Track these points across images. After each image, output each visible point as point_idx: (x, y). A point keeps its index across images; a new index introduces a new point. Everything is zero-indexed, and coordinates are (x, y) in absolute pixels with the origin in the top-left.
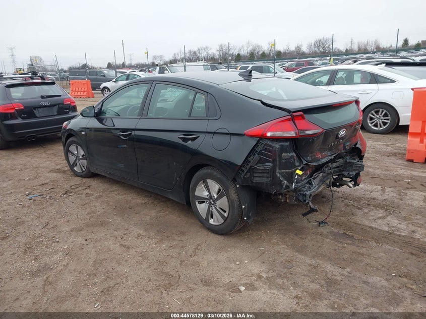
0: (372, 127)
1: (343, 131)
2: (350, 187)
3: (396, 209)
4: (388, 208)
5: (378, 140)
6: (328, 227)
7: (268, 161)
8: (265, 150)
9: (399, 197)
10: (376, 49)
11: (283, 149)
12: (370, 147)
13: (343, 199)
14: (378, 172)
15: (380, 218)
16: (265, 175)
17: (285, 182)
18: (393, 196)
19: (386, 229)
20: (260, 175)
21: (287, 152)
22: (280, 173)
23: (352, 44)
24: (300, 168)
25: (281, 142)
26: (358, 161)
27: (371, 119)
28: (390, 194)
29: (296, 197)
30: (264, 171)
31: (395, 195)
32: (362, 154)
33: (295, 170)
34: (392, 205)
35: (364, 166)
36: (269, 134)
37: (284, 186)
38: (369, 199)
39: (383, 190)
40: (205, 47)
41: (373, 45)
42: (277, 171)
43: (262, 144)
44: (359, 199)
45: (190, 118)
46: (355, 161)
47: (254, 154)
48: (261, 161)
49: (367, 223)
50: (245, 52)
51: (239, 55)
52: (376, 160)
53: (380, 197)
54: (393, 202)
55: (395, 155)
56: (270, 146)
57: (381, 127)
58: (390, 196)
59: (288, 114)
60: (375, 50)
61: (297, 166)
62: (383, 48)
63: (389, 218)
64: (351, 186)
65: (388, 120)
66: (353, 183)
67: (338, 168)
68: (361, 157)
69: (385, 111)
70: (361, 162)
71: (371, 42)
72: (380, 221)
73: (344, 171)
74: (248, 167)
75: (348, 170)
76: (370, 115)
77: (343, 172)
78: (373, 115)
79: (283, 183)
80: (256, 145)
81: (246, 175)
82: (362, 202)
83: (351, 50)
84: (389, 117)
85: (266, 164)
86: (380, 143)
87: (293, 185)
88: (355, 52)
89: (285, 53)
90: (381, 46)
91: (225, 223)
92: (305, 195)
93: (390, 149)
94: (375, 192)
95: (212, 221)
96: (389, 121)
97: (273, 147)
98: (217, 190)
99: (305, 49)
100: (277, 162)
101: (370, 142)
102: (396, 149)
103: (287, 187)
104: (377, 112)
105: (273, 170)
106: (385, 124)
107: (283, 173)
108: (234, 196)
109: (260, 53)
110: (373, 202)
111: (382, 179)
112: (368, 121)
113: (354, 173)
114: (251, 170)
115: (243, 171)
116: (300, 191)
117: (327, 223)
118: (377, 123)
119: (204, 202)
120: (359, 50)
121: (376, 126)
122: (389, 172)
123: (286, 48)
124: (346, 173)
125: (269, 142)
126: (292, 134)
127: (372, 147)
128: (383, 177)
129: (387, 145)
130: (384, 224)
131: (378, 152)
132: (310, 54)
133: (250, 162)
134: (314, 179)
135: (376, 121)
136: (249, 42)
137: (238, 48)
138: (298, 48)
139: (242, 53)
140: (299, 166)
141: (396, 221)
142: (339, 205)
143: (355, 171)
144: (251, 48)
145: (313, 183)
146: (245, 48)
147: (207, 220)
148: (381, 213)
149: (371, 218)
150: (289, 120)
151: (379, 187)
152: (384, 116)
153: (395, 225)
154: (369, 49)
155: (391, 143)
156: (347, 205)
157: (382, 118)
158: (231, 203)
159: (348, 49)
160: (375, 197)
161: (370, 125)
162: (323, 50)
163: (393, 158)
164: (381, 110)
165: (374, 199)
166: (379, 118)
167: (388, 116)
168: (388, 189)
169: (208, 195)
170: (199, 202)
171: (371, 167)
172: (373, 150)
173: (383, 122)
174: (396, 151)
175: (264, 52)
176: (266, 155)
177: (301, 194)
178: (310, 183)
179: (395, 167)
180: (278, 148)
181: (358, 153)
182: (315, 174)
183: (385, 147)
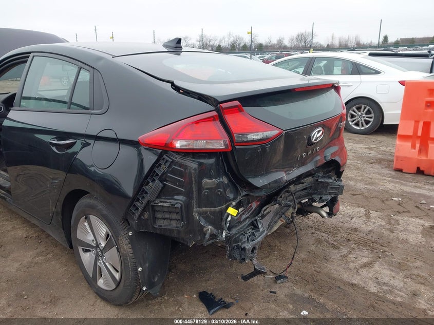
0: (353, 126)
1: (319, 132)
2: (323, 217)
3: (387, 249)
4: (376, 246)
5: (359, 142)
6: (287, 284)
7: (179, 193)
8: (174, 172)
9: (388, 226)
10: (357, 44)
11: (203, 172)
12: (351, 150)
13: (313, 231)
14: (360, 186)
15: (364, 266)
16: (174, 216)
17: (210, 228)
18: (381, 226)
19: (374, 289)
20: (167, 216)
21: (210, 177)
22: (200, 214)
23: (333, 39)
24: (234, 203)
25: (200, 157)
26: (335, 180)
27: (352, 116)
28: (376, 222)
29: (230, 251)
30: (171, 210)
31: (383, 224)
32: (341, 170)
33: (227, 208)
34: (380, 241)
35: (343, 187)
36: (178, 144)
37: (207, 236)
38: (349, 231)
39: (368, 215)
40: (185, 37)
41: (354, 41)
42: (195, 209)
43: (167, 161)
44: (335, 231)
45: (69, 111)
46: (330, 181)
47: (154, 180)
48: (164, 192)
49: (346, 276)
50: (225, 44)
51: (219, 46)
52: (358, 168)
53: (364, 226)
54: (381, 236)
55: (379, 161)
56: (181, 166)
57: (363, 126)
58: (377, 224)
59: (212, 108)
60: (356, 46)
61: (230, 201)
62: (364, 44)
63: (377, 266)
64: (325, 215)
65: (371, 118)
66: (327, 209)
67: (305, 191)
68: (339, 174)
69: (368, 108)
70: (339, 180)
71: (351, 38)
72: (364, 272)
73: (314, 194)
74: (144, 202)
75: (320, 194)
76: (351, 112)
77: (314, 196)
78: (354, 112)
79: (205, 229)
80: (156, 164)
81: (142, 214)
82: (339, 236)
83: (332, 45)
84: (372, 115)
85: (176, 197)
86: (362, 146)
87: (224, 234)
88: (335, 47)
89: (267, 47)
90: (362, 42)
91: (117, 290)
92: (244, 249)
93: (373, 153)
94: (357, 217)
95: (101, 283)
96: (372, 120)
97: (186, 167)
98: (103, 235)
99: (287, 43)
100: (194, 193)
101: (351, 144)
102: (380, 154)
103: (213, 236)
104: (359, 109)
105: (188, 207)
106: (367, 122)
107: (206, 212)
108: (127, 248)
109: (241, 45)
110: (354, 236)
111: (365, 196)
112: (349, 119)
113: (329, 197)
114: (150, 207)
115: (137, 209)
116: (237, 241)
117: (286, 277)
118: (358, 122)
119: (90, 251)
120: (340, 45)
121: (357, 124)
122: (373, 187)
123: (268, 41)
124: (317, 197)
125: (178, 159)
126: (219, 144)
127: (353, 151)
128: (366, 194)
129: (370, 149)
130: (371, 279)
131: (360, 157)
132: (291, 48)
133: (146, 193)
134: (263, 217)
135: (357, 119)
136: (230, 33)
137: (219, 39)
138: (280, 41)
139: (223, 44)
140: (234, 199)
141: (387, 272)
142: (308, 240)
143: (330, 194)
144: (232, 39)
145: (260, 226)
146: (226, 39)
147: (95, 279)
148: (364, 256)
149: (352, 265)
150: (214, 120)
151: (362, 210)
152: (366, 114)
153: (386, 280)
154: (350, 45)
155: (374, 146)
156: (319, 241)
157: (364, 115)
158: (123, 259)
159: (329, 44)
160: (357, 226)
161: (350, 123)
162: (304, 44)
163: (377, 166)
164: (363, 106)
165: (356, 230)
166: (361, 116)
167: (370, 113)
168: (374, 214)
169: (93, 241)
170: (83, 249)
171: (351, 179)
172: (353, 154)
173: (365, 121)
174: (380, 156)
175: (245, 44)
176: (174, 181)
177: (238, 247)
178: (255, 226)
179: (381, 179)
180: (195, 169)
181: (335, 168)
182: (265, 208)
183: (367, 151)
